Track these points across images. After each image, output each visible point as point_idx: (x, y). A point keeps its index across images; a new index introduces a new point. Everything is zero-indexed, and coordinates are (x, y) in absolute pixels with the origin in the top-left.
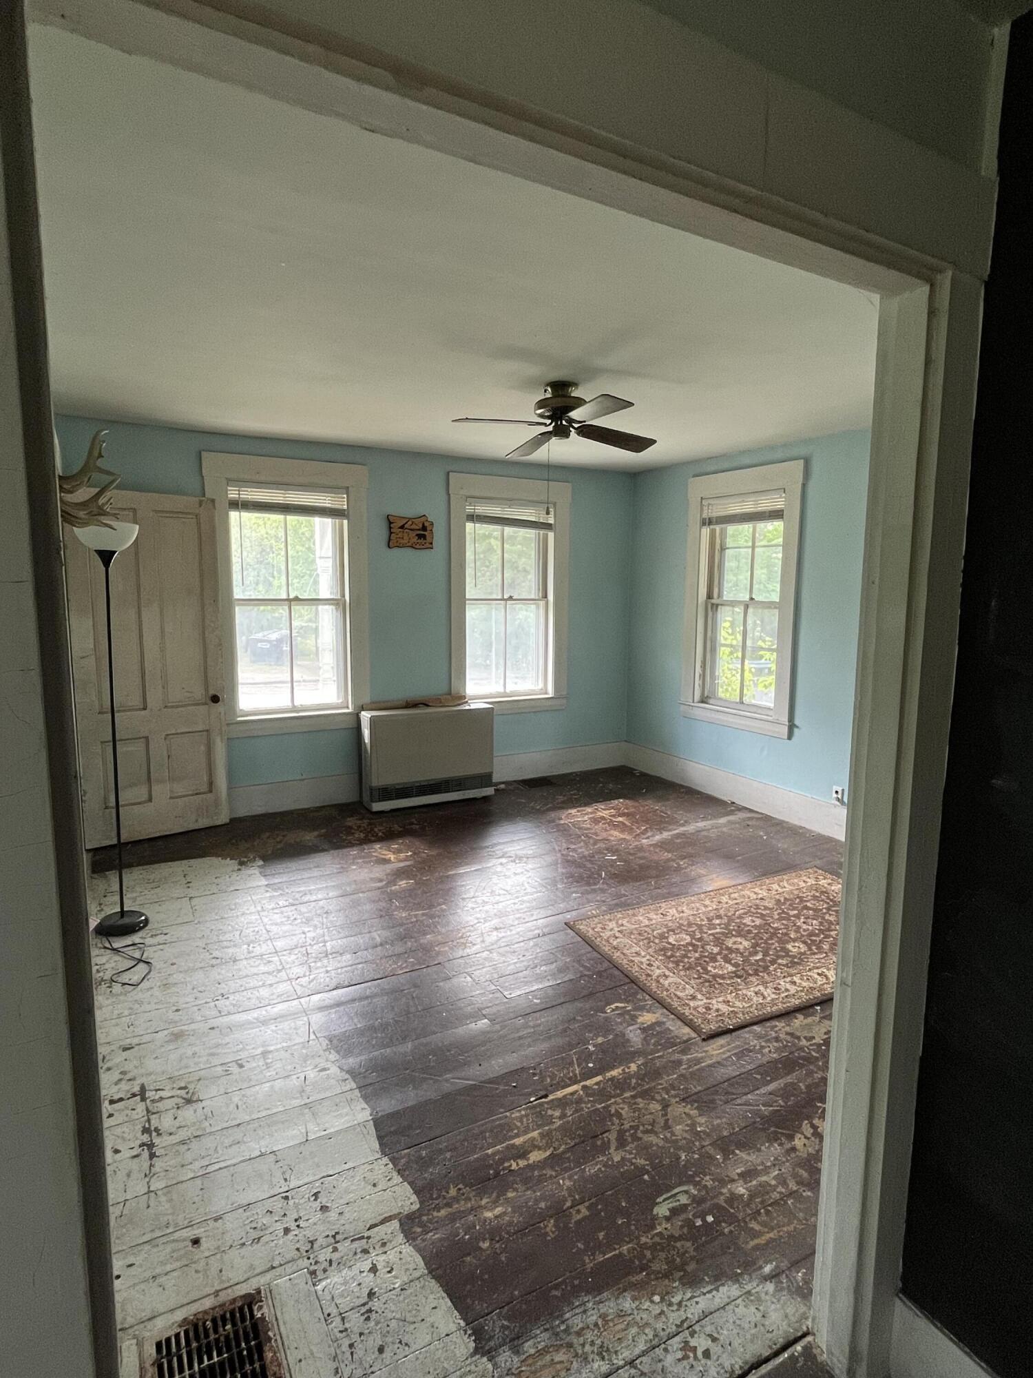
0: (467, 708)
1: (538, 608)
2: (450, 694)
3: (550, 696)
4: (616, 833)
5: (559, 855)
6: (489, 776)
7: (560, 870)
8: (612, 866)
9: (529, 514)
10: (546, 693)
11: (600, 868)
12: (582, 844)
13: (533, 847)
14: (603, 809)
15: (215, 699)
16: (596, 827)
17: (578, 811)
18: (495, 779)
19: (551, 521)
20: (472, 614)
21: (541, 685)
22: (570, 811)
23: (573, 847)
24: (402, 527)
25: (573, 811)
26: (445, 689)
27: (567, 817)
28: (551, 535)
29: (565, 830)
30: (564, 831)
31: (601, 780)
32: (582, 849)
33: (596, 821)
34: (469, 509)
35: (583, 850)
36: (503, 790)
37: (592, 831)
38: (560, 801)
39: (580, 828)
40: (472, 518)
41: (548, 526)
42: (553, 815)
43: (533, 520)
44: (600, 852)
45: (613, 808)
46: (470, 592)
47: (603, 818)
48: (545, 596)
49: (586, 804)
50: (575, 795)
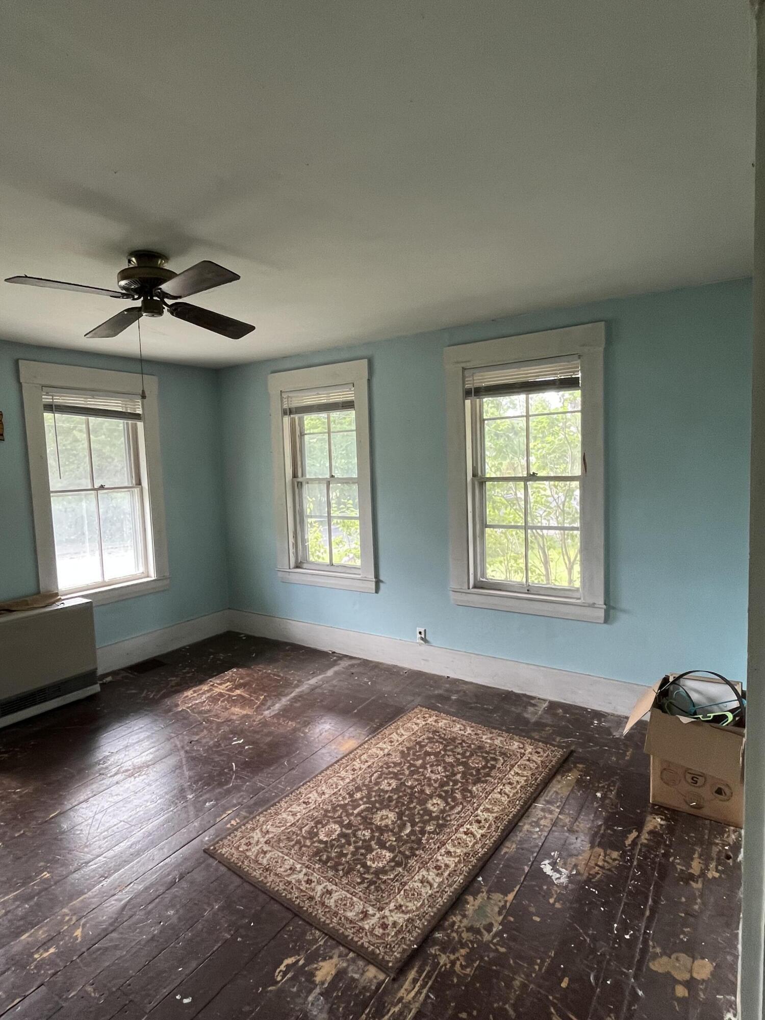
0: (61, 606)
1: (133, 495)
2: (38, 593)
3: (153, 578)
4: (236, 710)
5: (182, 753)
6: (94, 672)
7: (187, 773)
8: (240, 753)
9: (115, 405)
10: (148, 577)
11: (230, 759)
12: (205, 732)
13: (151, 750)
14: (220, 684)
16: (216, 707)
17: (195, 692)
18: (100, 672)
19: (139, 411)
20: (57, 506)
21: (142, 569)
22: (186, 694)
23: (197, 738)
25: (189, 693)
26: (31, 589)
27: (184, 702)
28: (140, 425)
29: (185, 718)
30: (183, 720)
31: (211, 650)
32: (207, 738)
33: (214, 699)
34: (47, 399)
35: (208, 740)
36: (110, 682)
37: (213, 714)
38: (173, 683)
39: (200, 713)
40: (50, 408)
41: (136, 417)
42: (168, 702)
43: (121, 410)
44: (225, 737)
45: (228, 680)
46: (55, 483)
47: (221, 695)
48: (139, 483)
49: (202, 682)
50: (188, 673)
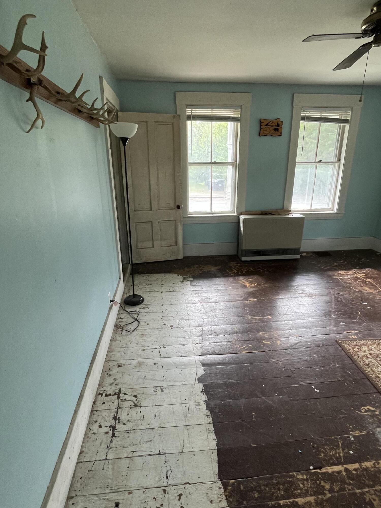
0: (291, 216)
1: (334, 167)
2: (283, 209)
3: (335, 212)
4: (366, 288)
5: (333, 297)
6: (299, 249)
7: (334, 306)
8: (364, 308)
9: (335, 115)
10: (333, 211)
11: (358, 309)
12: (346, 292)
13: (318, 290)
14: (360, 273)
15: (178, 207)
16: (355, 283)
17: (345, 273)
18: (302, 250)
19: (349, 118)
20: (298, 170)
21: (330, 206)
22: (340, 272)
23: (342, 293)
24: (267, 125)
25: (342, 272)
26: (281, 207)
27: (338, 275)
28: (347, 126)
29: (337, 283)
30: (337, 284)
31: (358, 256)
32: (346, 295)
33: (355, 279)
34: (303, 114)
35: (347, 296)
36: (305, 256)
37: (352, 285)
38: (334, 265)
39: (345, 283)
40: (304, 118)
41: (346, 121)
42: (330, 273)
43: (338, 118)
44: (357, 298)
45: (364, 273)
46: (299, 158)
47: (359, 278)
48: (339, 160)
49: (349, 269)
50: (343, 263)
